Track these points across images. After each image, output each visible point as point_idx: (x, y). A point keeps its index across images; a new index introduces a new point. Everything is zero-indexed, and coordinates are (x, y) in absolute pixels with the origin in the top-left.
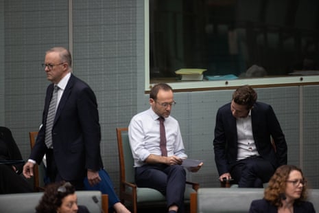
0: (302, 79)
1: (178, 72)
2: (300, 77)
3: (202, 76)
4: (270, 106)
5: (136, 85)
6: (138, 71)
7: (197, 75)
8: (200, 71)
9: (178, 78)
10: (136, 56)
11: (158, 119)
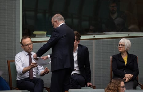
0: (94, 37)
1: (34, 33)
2: (93, 36)
3: (46, 35)
5: (16, 39)
6: (17, 32)
7: (44, 34)
8: (45, 33)
9: (34, 36)
10: (16, 25)
11: (28, 54)
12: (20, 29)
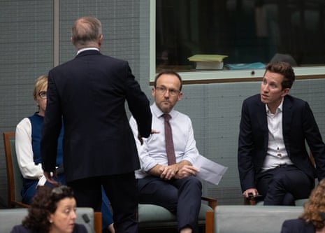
1: (191, 59)
3: (222, 64)
4: (307, 103)
5: (139, 75)
6: (141, 57)
7: (216, 63)
8: (219, 58)
9: (192, 67)
10: (138, 38)
11: (162, 116)
12: (149, 49)
